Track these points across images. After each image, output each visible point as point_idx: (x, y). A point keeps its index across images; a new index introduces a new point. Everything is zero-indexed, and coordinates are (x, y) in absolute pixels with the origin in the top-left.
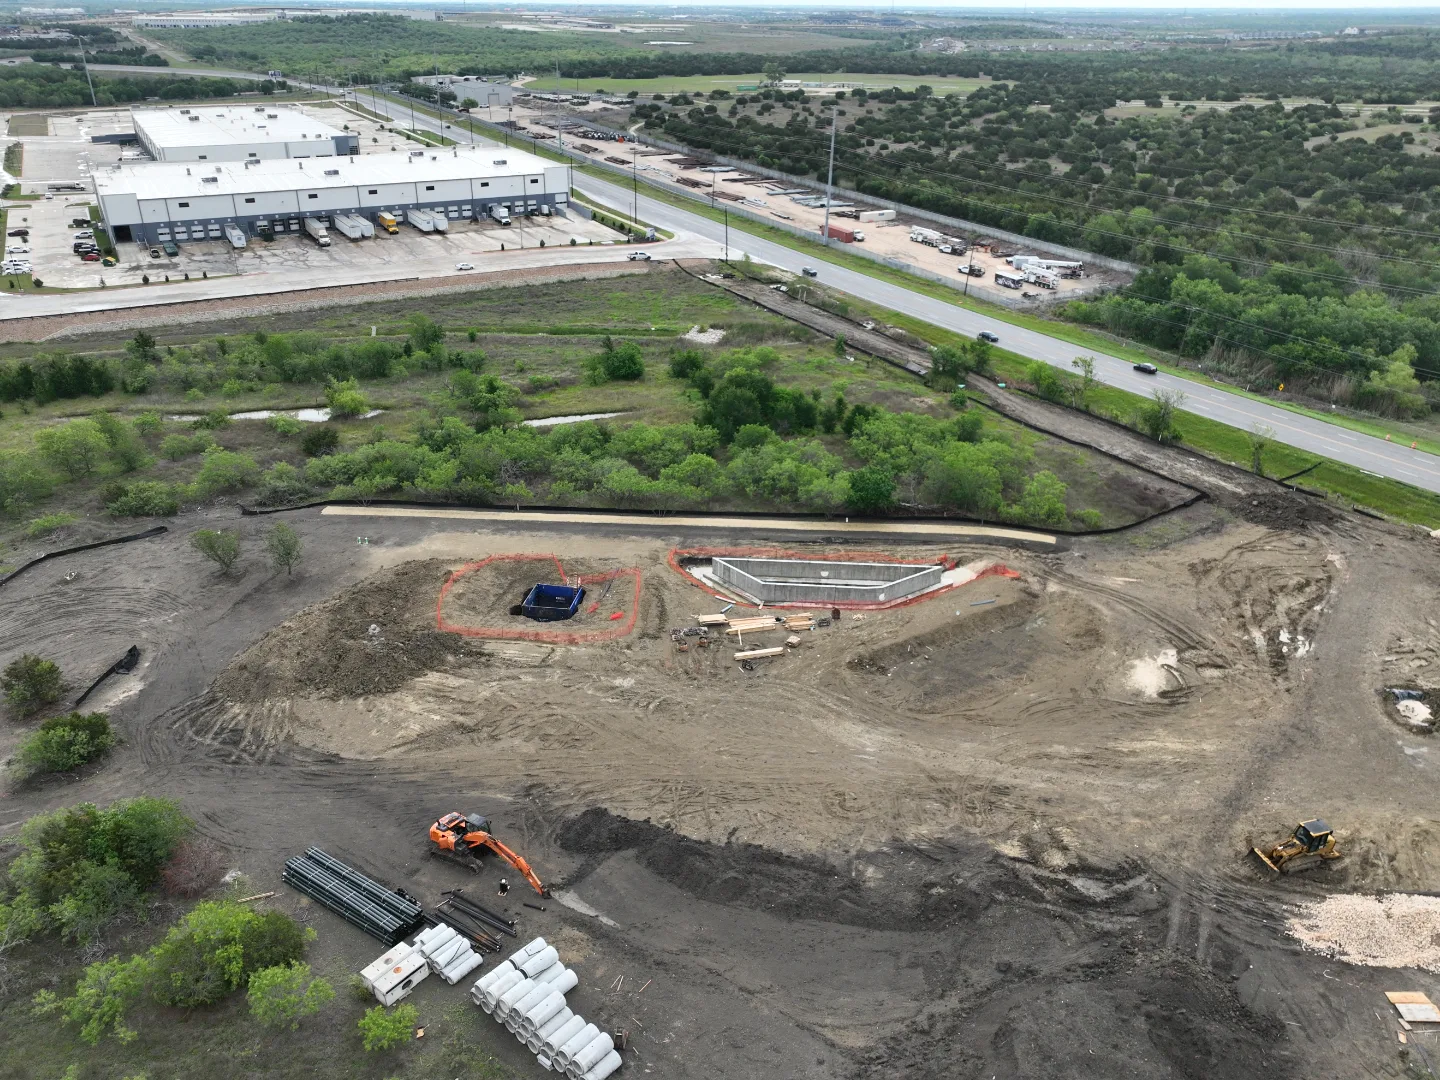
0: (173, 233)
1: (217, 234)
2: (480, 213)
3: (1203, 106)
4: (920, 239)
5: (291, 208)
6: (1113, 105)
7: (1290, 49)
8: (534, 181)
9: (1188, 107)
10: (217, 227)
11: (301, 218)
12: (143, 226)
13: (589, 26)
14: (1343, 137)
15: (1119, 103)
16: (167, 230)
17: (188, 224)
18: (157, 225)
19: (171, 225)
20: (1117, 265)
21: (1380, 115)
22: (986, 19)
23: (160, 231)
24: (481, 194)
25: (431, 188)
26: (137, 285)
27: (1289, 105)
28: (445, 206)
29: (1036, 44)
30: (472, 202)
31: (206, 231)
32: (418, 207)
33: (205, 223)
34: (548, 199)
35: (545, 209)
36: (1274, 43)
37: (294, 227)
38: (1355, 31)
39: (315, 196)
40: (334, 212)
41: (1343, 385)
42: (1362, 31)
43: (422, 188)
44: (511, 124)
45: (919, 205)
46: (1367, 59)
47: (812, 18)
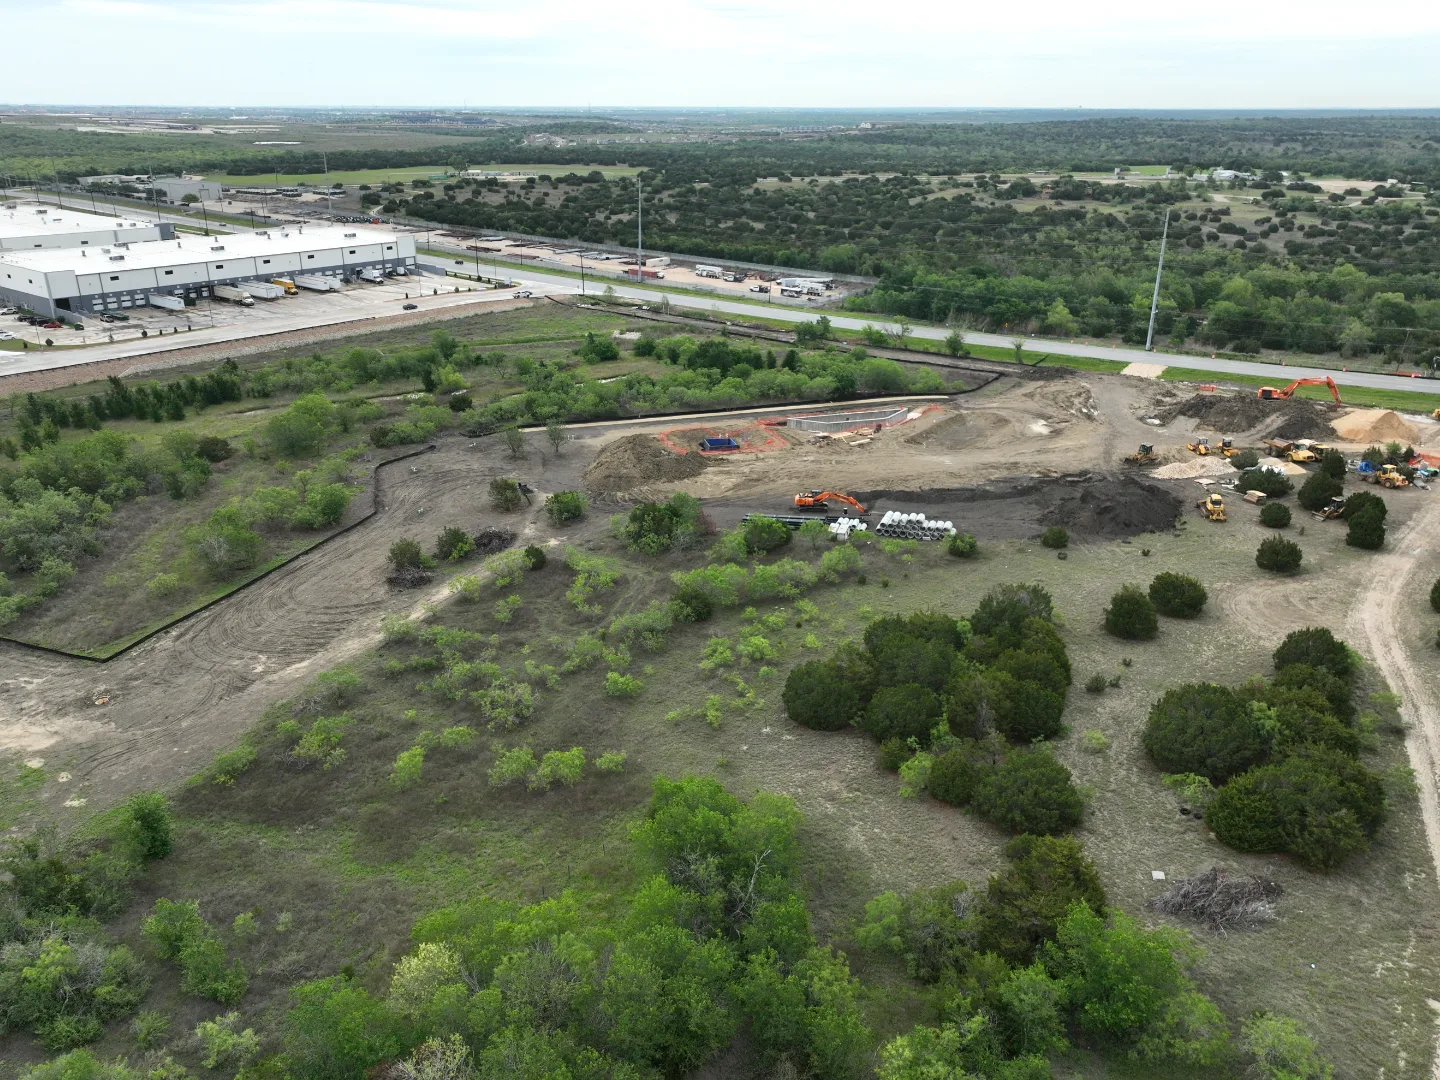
0: (105, 304)
1: (142, 302)
2: (353, 275)
3: (824, 180)
4: (705, 274)
5: (202, 278)
6: (756, 181)
7: (833, 140)
8: (390, 248)
9: (812, 181)
10: (142, 296)
11: (210, 286)
12: (81, 298)
13: (170, 128)
14: (931, 197)
15: (759, 180)
16: (100, 301)
17: (118, 295)
18: (92, 297)
19: (103, 296)
20: (853, 279)
21: (944, 183)
22: (555, 117)
23: (94, 302)
24: (351, 260)
25: (312, 257)
26: (138, 339)
27: (882, 177)
28: (332, 270)
29: (627, 138)
30: (344, 267)
31: (133, 300)
32: (302, 272)
33: (131, 293)
34: (400, 262)
35: (401, 270)
36: (817, 136)
37: (205, 294)
38: (869, 126)
39: (221, 267)
40: (237, 279)
41: (1034, 324)
42: (873, 125)
43: (305, 257)
44: (252, 214)
45: (681, 252)
46: (896, 147)
47: (393, 117)
